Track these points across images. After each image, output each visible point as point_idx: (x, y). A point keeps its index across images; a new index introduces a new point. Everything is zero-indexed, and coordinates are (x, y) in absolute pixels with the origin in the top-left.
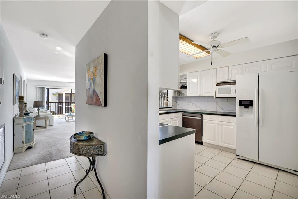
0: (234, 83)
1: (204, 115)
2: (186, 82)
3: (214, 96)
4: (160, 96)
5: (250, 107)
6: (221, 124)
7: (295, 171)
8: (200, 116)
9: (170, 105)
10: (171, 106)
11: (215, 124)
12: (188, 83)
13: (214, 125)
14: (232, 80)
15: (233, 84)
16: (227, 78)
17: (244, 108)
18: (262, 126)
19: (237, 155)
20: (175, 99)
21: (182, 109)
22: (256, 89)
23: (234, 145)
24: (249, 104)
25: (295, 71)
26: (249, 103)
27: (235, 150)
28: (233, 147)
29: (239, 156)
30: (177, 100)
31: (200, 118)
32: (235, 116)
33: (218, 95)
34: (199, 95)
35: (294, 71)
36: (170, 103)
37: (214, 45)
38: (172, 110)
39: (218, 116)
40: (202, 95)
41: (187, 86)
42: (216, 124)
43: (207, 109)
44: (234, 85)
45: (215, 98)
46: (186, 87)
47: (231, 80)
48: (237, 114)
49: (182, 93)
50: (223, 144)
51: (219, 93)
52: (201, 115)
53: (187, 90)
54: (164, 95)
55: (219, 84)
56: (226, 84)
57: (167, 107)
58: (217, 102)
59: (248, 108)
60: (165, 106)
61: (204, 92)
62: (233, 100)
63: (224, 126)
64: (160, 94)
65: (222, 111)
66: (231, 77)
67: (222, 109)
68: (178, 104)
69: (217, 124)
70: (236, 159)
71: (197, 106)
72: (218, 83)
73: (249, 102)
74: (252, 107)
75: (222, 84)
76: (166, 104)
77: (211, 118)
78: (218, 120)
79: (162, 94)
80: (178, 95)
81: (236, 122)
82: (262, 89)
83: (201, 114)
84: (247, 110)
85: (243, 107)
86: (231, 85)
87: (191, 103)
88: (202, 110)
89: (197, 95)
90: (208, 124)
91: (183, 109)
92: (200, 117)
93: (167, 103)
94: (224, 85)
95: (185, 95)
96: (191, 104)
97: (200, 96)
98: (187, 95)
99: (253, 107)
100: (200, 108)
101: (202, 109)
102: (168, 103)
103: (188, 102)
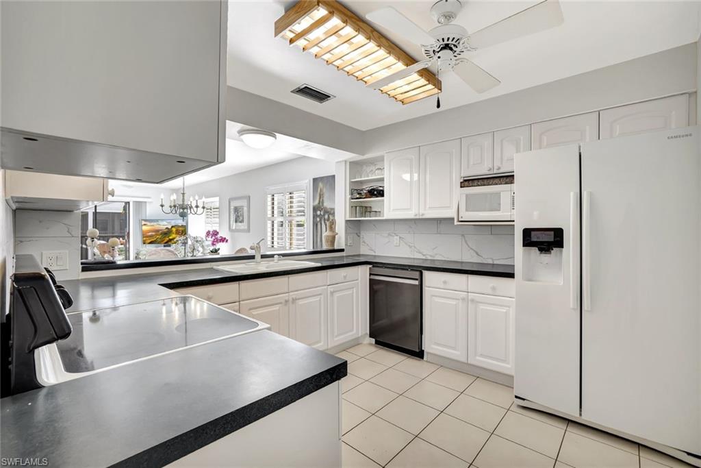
0: (508, 178)
1: (426, 274)
2: (382, 180)
3: (453, 219)
4: (318, 219)
5: (555, 250)
6: (472, 301)
7: (689, 454)
8: (417, 275)
9: (340, 243)
10: (343, 247)
11: (456, 299)
12: (385, 179)
13: (454, 302)
14: (505, 169)
15: (506, 183)
16: (490, 166)
17: (538, 252)
18: (589, 309)
19: (516, 397)
20: (354, 226)
21: (374, 254)
22: (572, 194)
23: (508, 363)
24: (552, 240)
25: (691, 135)
26: (553, 236)
27: (513, 377)
28: (508, 367)
29: (524, 399)
30: (359, 230)
31: (416, 283)
32: (511, 276)
33: (466, 215)
34: (416, 215)
35: (687, 135)
36: (340, 238)
37: (446, 42)
38: (347, 256)
39: (463, 277)
40: (423, 215)
41: (383, 191)
42: (458, 299)
43: (436, 254)
44: (509, 185)
45: (456, 223)
46: (381, 193)
47: (501, 171)
48: (518, 272)
49: (373, 210)
50: (478, 358)
51: (467, 210)
52: (418, 273)
53: (383, 201)
54: (326, 217)
55: (467, 182)
56: (486, 182)
57: (331, 248)
58: (463, 235)
59: (550, 253)
60: (325, 248)
61: (428, 207)
62: (506, 227)
63: (482, 307)
64: (318, 213)
65: (476, 259)
66: (502, 163)
67: (477, 254)
68: (364, 242)
69: (463, 299)
70: (514, 408)
71: (410, 247)
72: (465, 181)
73: (552, 233)
74: (561, 252)
75: (476, 182)
76: (327, 241)
77: (445, 282)
78: (464, 288)
79: (322, 213)
80: (362, 217)
81: (513, 293)
82: (591, 195)
83: (420, 270)
84: (545, 258)
85: (534, 251)
86: (501, 184)
87: (396, 237)
88: (424, 258)
89: (410, 215)
90: (437, 299)
91: (376, 254)
92: (417, 279)
93: (330, 239)
94: (482, 185)
95: (380, 216)
96: (396, 239)
97: (417, 217)
98: (383, 216)
99: (564, 249)
100: (420, 253)
101: (424, 255)
102: (334, 238)
103: (389, 234)
